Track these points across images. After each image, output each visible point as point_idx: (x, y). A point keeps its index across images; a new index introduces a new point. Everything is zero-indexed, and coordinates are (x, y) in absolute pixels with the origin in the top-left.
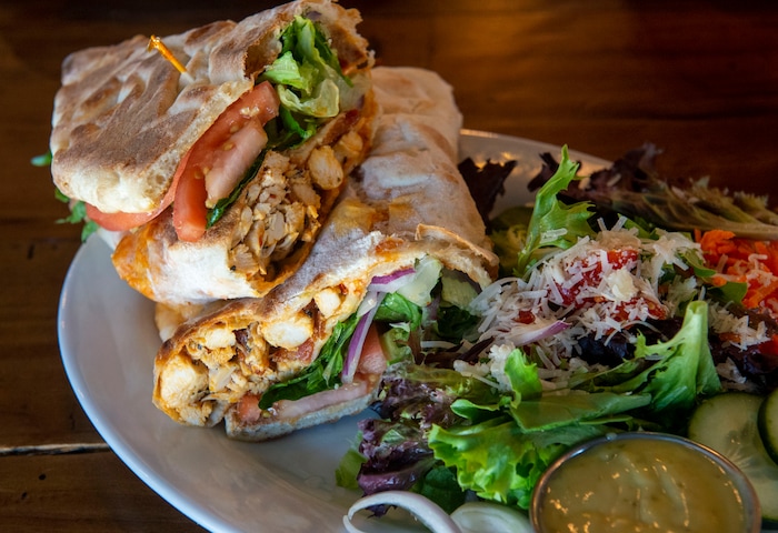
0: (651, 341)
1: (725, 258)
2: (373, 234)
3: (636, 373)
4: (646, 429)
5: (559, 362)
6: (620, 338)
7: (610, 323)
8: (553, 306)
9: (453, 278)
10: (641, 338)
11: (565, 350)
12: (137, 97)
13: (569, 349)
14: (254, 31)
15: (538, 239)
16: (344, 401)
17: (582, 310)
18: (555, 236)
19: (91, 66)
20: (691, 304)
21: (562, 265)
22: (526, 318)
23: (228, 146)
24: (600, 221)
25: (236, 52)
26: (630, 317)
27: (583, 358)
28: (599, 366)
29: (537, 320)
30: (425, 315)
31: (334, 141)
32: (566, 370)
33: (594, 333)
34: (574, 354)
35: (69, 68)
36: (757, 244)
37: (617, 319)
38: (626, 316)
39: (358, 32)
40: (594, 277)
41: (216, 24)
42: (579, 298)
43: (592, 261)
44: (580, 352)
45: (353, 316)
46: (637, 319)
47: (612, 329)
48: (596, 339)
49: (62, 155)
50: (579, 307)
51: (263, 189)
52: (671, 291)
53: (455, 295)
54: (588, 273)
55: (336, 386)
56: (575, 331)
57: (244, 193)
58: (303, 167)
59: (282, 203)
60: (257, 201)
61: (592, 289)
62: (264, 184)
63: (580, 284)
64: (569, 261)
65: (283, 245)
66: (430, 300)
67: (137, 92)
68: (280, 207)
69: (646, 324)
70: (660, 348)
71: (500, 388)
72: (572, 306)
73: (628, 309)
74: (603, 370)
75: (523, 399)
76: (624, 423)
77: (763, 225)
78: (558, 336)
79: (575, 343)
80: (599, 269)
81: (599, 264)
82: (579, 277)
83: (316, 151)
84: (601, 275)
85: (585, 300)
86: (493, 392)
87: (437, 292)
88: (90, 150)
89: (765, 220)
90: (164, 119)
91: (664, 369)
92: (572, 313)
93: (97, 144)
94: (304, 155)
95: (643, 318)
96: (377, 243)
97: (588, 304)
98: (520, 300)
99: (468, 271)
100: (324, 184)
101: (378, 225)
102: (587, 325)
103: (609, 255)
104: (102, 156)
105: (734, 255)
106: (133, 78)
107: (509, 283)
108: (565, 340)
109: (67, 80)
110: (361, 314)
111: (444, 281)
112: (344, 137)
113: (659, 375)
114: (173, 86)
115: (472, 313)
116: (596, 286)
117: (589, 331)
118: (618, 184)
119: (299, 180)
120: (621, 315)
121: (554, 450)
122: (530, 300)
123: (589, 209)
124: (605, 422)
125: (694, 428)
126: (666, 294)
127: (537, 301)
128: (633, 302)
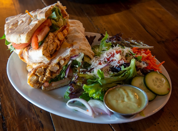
0: (125, 67)
1: (137, 52)
2: (70, 48)
3: (122, 73)
4: (124, 84)
5: (107, 72)
6: (119, 67)
7: (117, 64)
8: (105, 62)
9: (86, 57)
10: (123, 66)
11: (108, 70)
12: (23, 23)
13: (109, 70)
14: (46, 9)
15: (102, 49)
16: (65, 82)
17: (111, 62)
18: (105, 48)
19: (12, 19)
20: (132, 59)
21: (107, 54)
22: (100, 64)
23: (42, 31)
24: (114, 45)
25: (43, 13)
26: (121, 63)
27: (112, 71)
28: (115, 73)
29: (103, 64)
30: (81, 64)
31: (62, 31)
32: (108, 73)
33: (114, 66)
34: (110, 70)
35: (7, 20)
36: (142, 50)
37: (118, 63)
38: (120, 63)
39: (66, 11)
40: (113, 55)
41: (38, 9)
42: (110, 60)
43: (112, 53)
44: (111, 70)
45: (67, 65)
46: (122, 63)
47: (117, 65)
48: (114, 67)
49: (8, 34)
50: (110, 62)
51: (49, 39)
52: (127, 58)
53: (86, 60)
54: (112, 55)
55: (64, 79)
56: (110, 66)
57: (45, 40)
58: (56, 36)
59: (52, 42)
60: (48, 42)
61: (113, 58)
62: (49, 38)
63: (110, 57)
64: (108, 53)
65: (53, 51)
66: (82, 61)
67: (23, 22)
68: (52, 43)
69: (124, 64)
70: (127, 68)
71: (96, 77)
72: (109, 61)
73: (120, 61)
74: (116, 73)
75: (101, 79)
76: (120, 83)
77: (144, 46)
78: (107, 67)
79: (110, 68)
80: (114, 54)
81: (114, 53)
82: (110, 56)
83: (59, 33)
84: (114, 55)
85: (112, 60)
86: (95, 78)
87: (83, 59)
88: (14, 32)
89: (143, 45)
90: (29, 25)
91: (127, 72)
92: (109, 63)
93: (15, 31)
94: (56, 34)
95: (123, 63)
96: (71, 50)
97: (112, 61)
98: (99, 61)
99: (89, 55)
100: (60, 39)
101: (71, 47)
102: (112, 65)
103: (116, 51)
104: (17, 33)
105: (138, 52)
106: (21, 20)
107: (96, 57)
108: (108, 68)
109: (7, 22)
110: (69, 64)
111: (84, 57)
112: (64, 31)
113: (126, 73)
114: (30, 20)
115: (90, 64)
116: (113, 57)
117: (113, 66)
118: (115, 40)
119: (55, 38)
120: (119, 62)
121: (107, 88)
122: (100, 61)
123: (111, 43)
124: (117, 83)
125: (132, 83)
126: (127, 59)
127: (102, 61)
128: (121, 60)
